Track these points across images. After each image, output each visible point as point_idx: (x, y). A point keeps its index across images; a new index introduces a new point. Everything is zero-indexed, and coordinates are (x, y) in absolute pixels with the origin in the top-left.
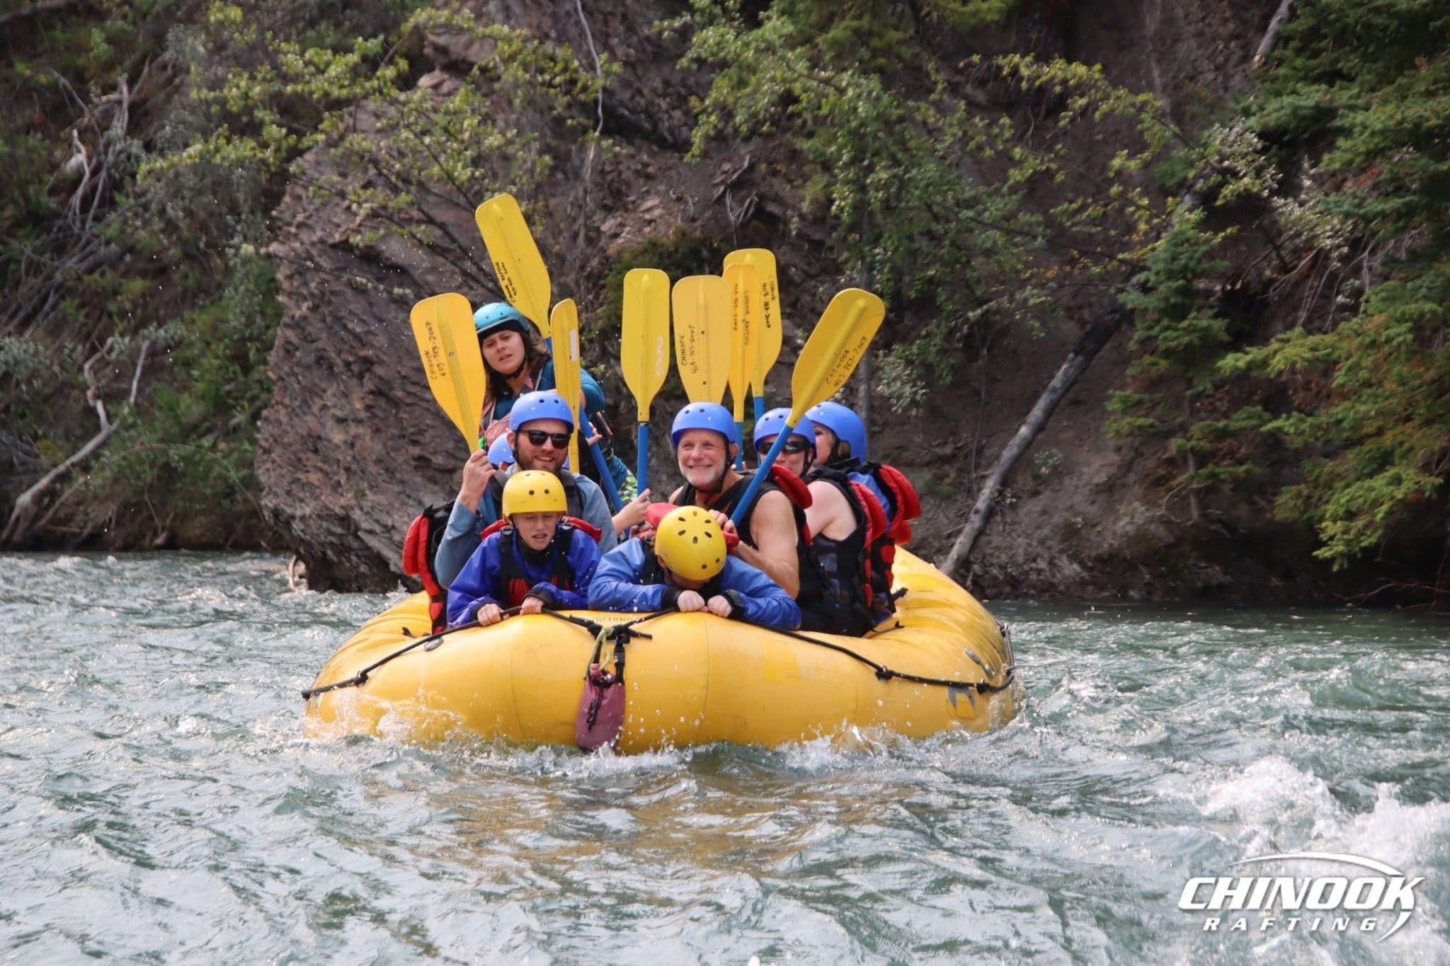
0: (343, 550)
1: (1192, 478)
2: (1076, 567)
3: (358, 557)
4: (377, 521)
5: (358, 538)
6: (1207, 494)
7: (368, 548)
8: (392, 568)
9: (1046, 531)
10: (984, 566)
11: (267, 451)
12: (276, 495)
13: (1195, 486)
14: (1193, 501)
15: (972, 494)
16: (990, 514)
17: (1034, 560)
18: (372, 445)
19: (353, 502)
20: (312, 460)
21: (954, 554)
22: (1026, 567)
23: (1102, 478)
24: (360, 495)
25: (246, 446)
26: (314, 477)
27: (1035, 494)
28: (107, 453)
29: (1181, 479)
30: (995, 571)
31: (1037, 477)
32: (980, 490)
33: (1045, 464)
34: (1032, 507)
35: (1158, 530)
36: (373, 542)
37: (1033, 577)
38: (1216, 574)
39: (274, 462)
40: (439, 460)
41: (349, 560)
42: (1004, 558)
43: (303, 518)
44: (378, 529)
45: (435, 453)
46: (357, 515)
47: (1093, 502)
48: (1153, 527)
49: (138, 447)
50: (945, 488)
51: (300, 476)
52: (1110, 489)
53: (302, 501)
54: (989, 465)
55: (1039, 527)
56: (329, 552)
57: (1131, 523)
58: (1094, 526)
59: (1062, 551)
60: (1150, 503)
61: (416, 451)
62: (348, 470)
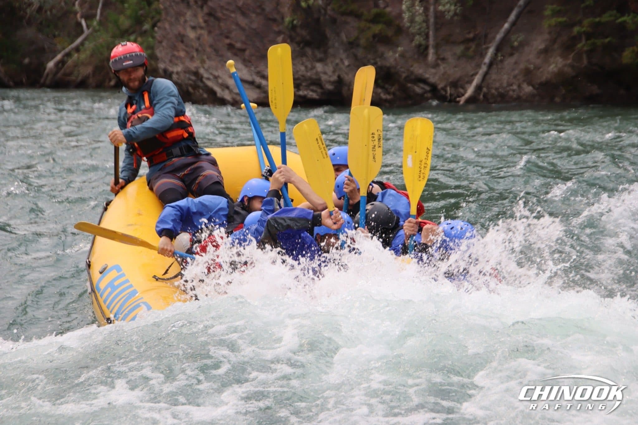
0: (195, 87)
1: (584, 45)
2: (530, 88)
3: (203, 90)
4: (211, 74)
5: (202, 81)
6: (591, 52)
7: (206, 86)
8: (219, 95)
9: (516, 72)
10: (488, 88)
11: (160, 42)
12: (165, 62)
13: (585, 48)
14: (585, 56)
15: (482, 55)
16: (490, 65)
17: (511, 85)
18: (207, 39)
19: (200, 65)
20: (181, 46)
21: (475, 83)
22: (508, 89)
23: (542, 46)
24: (203, 62)
25: (150, 39)
26: (182, 54)
27: (511, 55)
28: (87, 43)
29: (579, 46)
30: (493, 91)
31: (513, 47)
32: (486, 53)
33: (516, 41)
34: (510, 61)
35: (568, 70)
36: (210, 84)
37: (511, 93)
38: (595, 89)
39: (163, 47)
40: (238, 45)
41: (199, 92)
42: (497, 85)
43: (178, 73)
44: (211, 77)
45: (236, 42)
46: (202, 71)
47: (538, 58)
48: (566, 69)
49: (101, 40)
50: (470, 53)
51: (176, 53)
52: (546, 52)
53: (176, 65)
54: (490, 42)
55: (513, 70)
56: (190, 89)
57: (556, 66)
58: (539, 68)
59: (524, 81)
60: (564, 56)
61: (228, 41)
62: (197, 50)
